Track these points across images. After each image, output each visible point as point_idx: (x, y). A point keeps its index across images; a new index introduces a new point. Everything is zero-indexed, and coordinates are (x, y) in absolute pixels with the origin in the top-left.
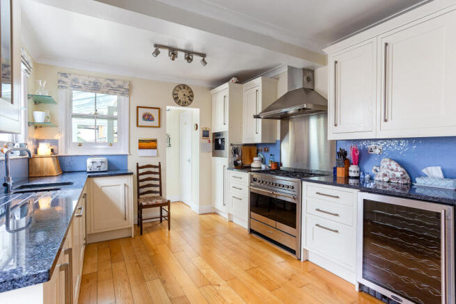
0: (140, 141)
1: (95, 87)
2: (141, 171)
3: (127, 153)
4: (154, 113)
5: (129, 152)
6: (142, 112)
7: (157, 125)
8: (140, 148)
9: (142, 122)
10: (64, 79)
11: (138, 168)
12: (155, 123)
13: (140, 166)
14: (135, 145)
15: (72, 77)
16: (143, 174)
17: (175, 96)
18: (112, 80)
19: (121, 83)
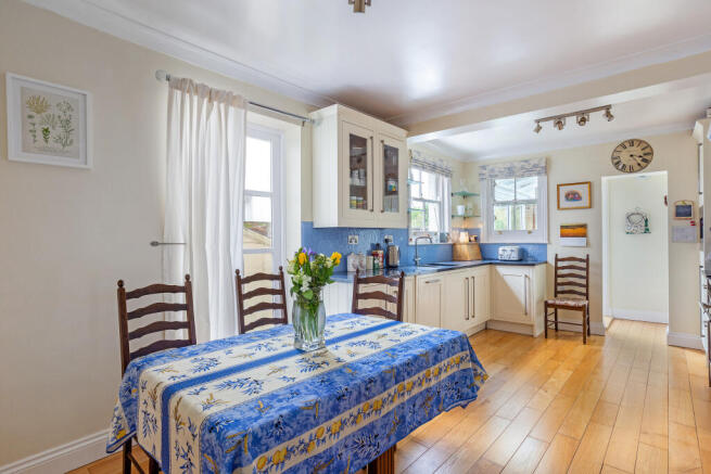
0: (562, 227)
1: (510, 172)
2: (560, 264)
3: (545, 241)
4: (583, 190)
5: (549, 239)
6: (564, 191)
7: (588, 205)
8: (562, 236)
9: (564, 203)
10: (484, 172)
11: (557, 260)
12: (585, 202)
13: (559, 257)
14: (556, 231)
15: (490, 167)
16: (564, 268)
17: (616, 161)
18: (526, 161)
19: (536, 162)
